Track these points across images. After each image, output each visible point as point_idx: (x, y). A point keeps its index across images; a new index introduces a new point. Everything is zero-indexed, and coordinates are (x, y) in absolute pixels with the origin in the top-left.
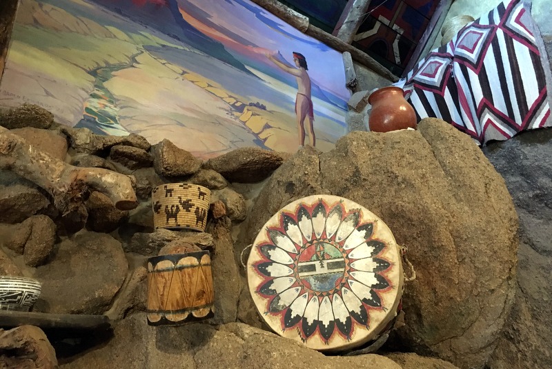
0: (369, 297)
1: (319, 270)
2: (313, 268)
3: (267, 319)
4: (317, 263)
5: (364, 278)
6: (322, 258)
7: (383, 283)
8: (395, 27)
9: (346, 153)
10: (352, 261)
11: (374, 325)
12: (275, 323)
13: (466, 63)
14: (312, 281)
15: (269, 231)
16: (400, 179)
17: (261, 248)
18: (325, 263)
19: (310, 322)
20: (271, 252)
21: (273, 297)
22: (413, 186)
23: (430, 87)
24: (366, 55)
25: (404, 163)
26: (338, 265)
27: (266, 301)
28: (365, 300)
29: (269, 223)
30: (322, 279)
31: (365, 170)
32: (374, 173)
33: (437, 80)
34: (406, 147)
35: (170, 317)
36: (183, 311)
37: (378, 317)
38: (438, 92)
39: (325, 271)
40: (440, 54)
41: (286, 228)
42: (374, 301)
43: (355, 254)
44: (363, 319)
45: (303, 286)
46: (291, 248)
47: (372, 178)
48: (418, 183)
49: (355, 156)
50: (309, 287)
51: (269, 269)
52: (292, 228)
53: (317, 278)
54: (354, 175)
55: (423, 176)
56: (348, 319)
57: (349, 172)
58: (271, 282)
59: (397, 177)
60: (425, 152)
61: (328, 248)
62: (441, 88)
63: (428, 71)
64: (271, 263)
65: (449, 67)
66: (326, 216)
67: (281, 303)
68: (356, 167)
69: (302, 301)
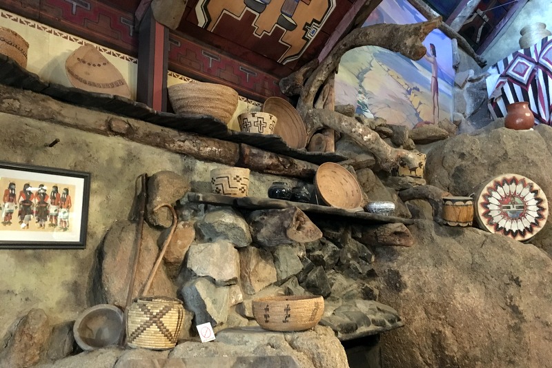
0: (534, 222)
1: (512, 209)
2: (509, 208)
3: (487, 227)
4: (511, 206)
5: (533, 213)
6: (514, 203)
7: (541, 217)
8: (485, 17)
9: (499, 141)
10: (527, 206)
11: (535, 233)
12: (492, 229)
13: (547, 72)
14: (509, 213)
15: (489, 188)
16: (530, 161)
17: (485, 196)
18: (515, 206)
19: (507, 230)
20: (489, 199)
21: (491, 218)
22: (537, 165)
23: (519, 83)
24: (465, 40)
25: (533, 152)
26: (520, 207)
27: (487, 220)
28: (532, 223)
29: (488, 185)
30: (513, 212)
31: (511, 153)
32: (515, 155)
33: (525, 79)
34: (534, 143)
35: (461, 224)
36: (466, 222)
37: (537, 230)
38: (525, 88)
39: (515, 209)
40: (526, 57)
41: (497, 188)
42: (536, 224)
43: (529, 203)
44: (531, 230)
45: (505, 215)
46: (499, 198)
47: (515, 158)
48: (539, 164)
49: (505, 144)
50: (507, 215)
51: (488, 206)
52: (499, 189)
53: (511, 212)
54: (504, 155)
55: (542, 161)
56: (524, 230)
57: (501, 153)
58: (489, 212)
59: (528, 159)
60: (544, 147)
61: (517, 200)
62: (527, 86)
63: (518, 69)
64: (489, 203)
65: (534, 71)
66: (516, 184)
67: (494, 221)
68: (506, 151)
69: (504, 221)
